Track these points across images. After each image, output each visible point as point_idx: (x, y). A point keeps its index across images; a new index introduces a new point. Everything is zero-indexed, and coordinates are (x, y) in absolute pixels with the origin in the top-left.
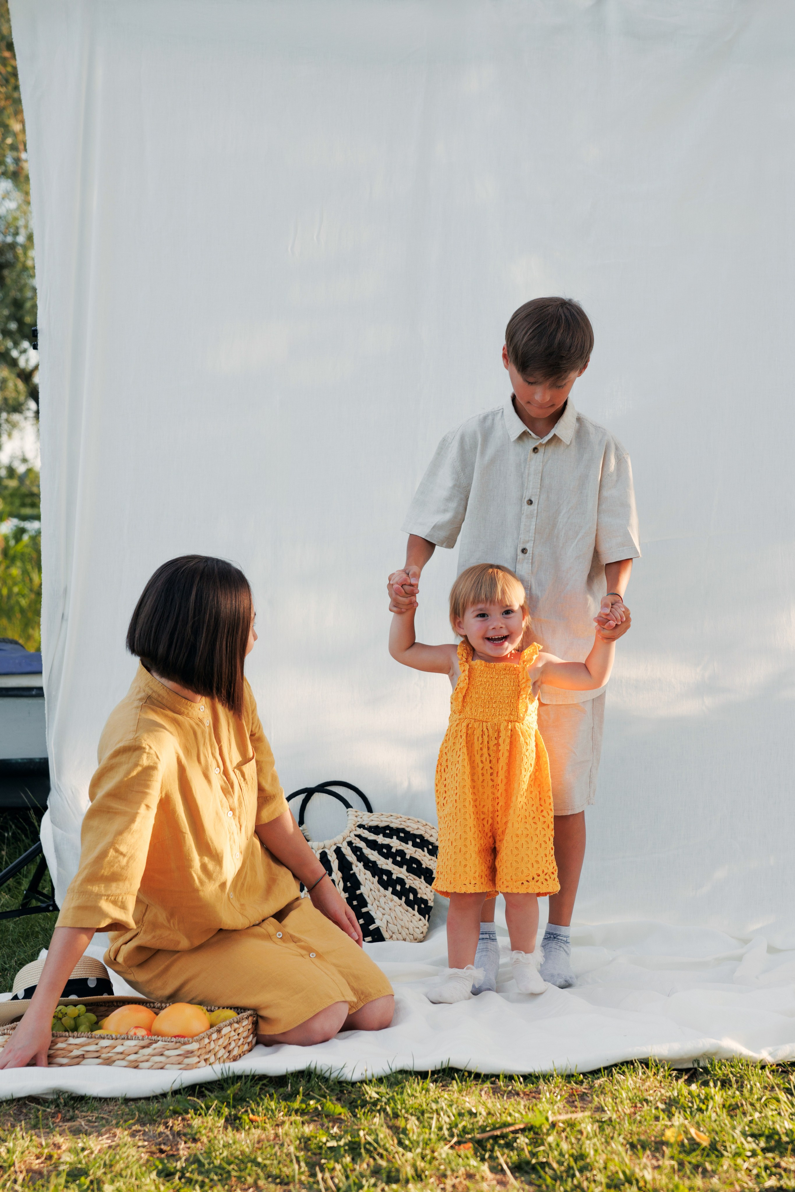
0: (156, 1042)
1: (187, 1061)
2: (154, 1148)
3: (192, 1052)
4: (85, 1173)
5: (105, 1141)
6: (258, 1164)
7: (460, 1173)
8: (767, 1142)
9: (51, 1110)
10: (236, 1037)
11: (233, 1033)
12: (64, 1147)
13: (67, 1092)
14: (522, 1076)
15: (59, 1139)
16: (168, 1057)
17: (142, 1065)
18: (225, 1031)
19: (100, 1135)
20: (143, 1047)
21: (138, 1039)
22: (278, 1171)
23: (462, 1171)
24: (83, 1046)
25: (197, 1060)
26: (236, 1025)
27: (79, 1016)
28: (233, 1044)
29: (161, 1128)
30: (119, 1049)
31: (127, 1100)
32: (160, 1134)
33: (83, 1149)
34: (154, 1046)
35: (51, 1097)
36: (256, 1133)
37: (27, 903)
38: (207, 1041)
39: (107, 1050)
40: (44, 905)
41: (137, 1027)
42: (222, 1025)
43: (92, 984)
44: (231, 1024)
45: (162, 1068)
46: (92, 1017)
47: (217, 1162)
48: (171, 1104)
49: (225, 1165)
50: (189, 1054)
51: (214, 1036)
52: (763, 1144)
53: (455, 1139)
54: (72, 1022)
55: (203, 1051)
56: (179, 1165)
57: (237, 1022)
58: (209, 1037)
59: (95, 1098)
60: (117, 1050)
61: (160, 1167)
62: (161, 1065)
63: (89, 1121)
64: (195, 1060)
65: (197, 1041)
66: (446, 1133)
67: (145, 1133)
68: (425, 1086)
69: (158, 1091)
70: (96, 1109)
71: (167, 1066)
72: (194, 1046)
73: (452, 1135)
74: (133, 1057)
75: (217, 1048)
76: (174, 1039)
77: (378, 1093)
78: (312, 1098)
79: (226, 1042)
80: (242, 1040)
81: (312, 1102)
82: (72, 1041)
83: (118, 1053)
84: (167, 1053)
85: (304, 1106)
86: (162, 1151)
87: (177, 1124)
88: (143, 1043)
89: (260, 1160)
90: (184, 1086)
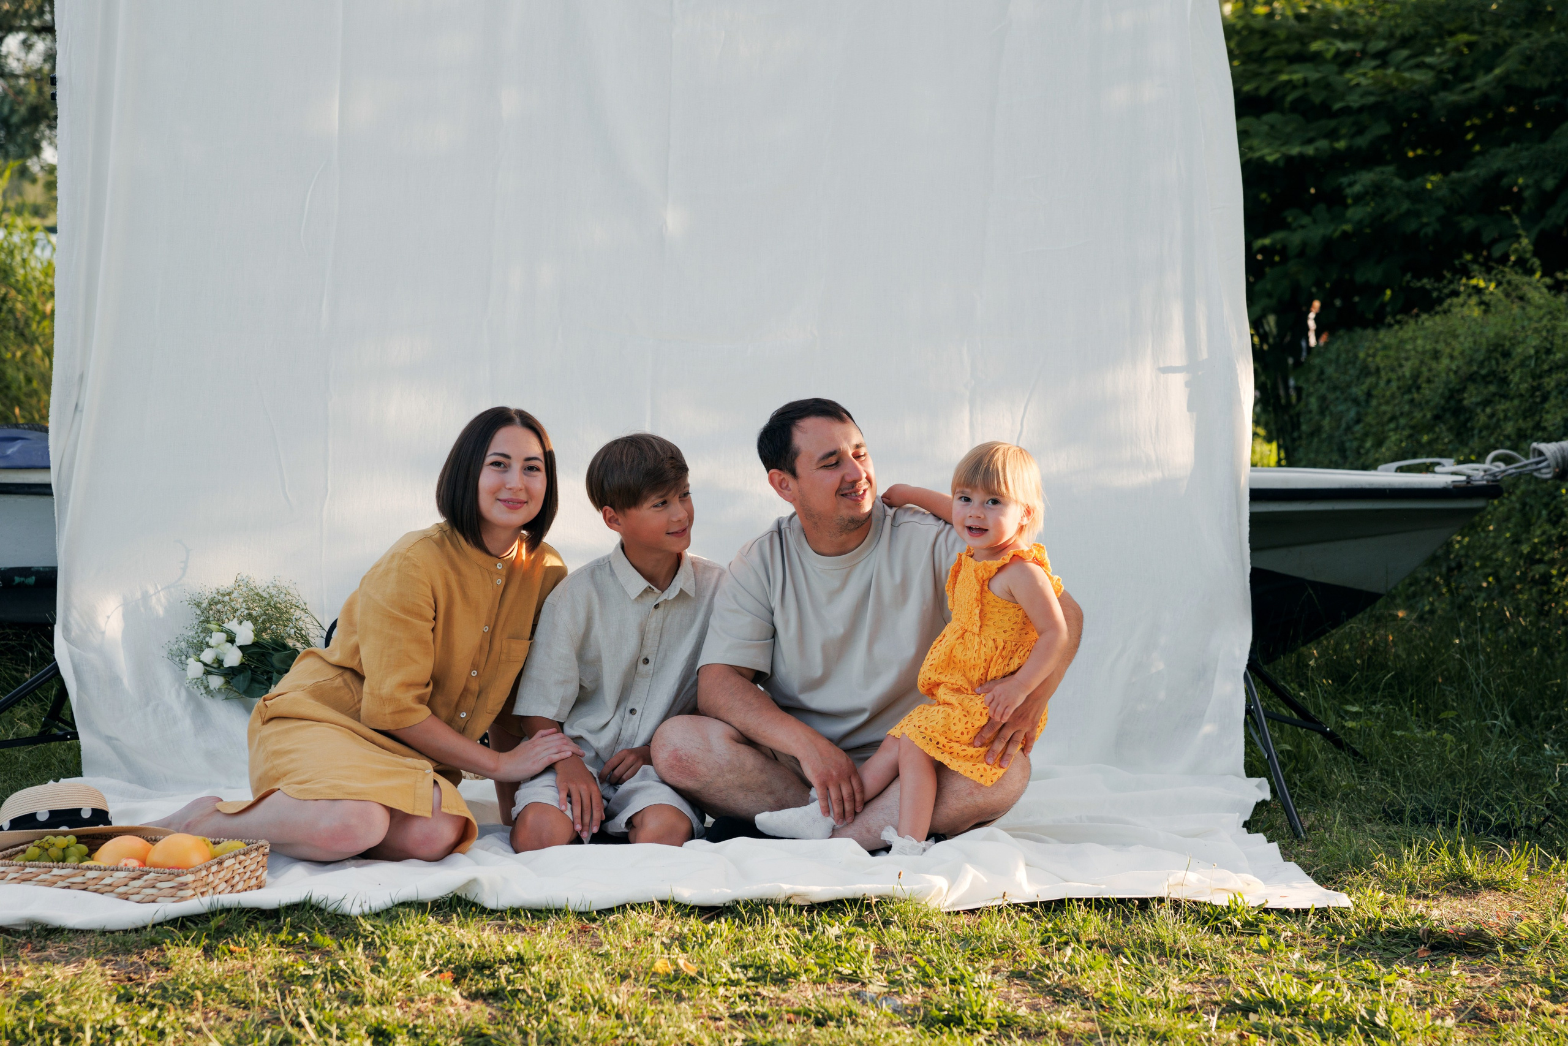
0: (148, 873)
1: (181, 893)
2: (122, 977)
3: (187, 884)
4: (40, 997)
5: (71, 970)
6: (225, 990)
7: (429, 997)
8: (757, 972)
9: (23, 940)
10: (242, 870)
11: (237, 866)
12: (27, 975)
13: (39, 924)
14: (530, 911)
15: (23, 967)
16: (161, 889)
17: (131, 897)
18: (227, 864)
19: (67, 963)
20: (134, 879)
21: (128, 870)
22: (243, 997)
23: (431, 996)
24: (69, 877)
25: (193, 892)
26: (242, 858)
27: (68, 847)
28: (237, 878)
29: (135, 958)
30: (108, 881)
31: (104, 933)
32: (132, 964)
33: (47, 977)
34: (146, 877)
35: (22, 929)
36: (231, 963)
37: (45, 732)
38: (204, 873)
39: (95, 881)
40: (61, 733)
41: (128, 858)
42: (224, 856)
43: (86, 814)
44: (235, 856)
45: (153, 901)
46: (84, 848)
47: (183, 988)
48: (149, 934)
49: (189, 991)
50: (183, 886)
51: (214, 869)
52: (750, 974)
53: (436, 968)
54: (61, 853)
55: (199, 883)
56: (141, 990)
57: (244, 854)
58: (208, 868)
59: (71, 930)
60: (104, 882)
61: (122, 991)
62: (152, 898)
63: (61, 952)
64: (190, 892)
65: (192, 873)
66: (428, 962)
67: (117, 963)
68: (424, 919)
69: (140, 924)
70: (70, 940)
71: (159, 899)
72: (190, 878)
73: (434, 964)
74: (122, 889)
75: (217, 882)
76: (167, 871)
77: (373, 926)
78: (301, 929)
79: (229, 876)
80: (248, 873)
81: (300, 935)
82: (55, 871)
83: (106, 885)
84: (159, 885)
85: (291, 938)
86: (130, 979)
87: (152, 955)
88: (132, 875)
89: (227, 986)
90: (168, 918)
